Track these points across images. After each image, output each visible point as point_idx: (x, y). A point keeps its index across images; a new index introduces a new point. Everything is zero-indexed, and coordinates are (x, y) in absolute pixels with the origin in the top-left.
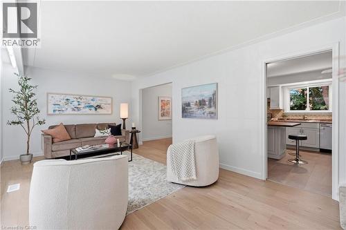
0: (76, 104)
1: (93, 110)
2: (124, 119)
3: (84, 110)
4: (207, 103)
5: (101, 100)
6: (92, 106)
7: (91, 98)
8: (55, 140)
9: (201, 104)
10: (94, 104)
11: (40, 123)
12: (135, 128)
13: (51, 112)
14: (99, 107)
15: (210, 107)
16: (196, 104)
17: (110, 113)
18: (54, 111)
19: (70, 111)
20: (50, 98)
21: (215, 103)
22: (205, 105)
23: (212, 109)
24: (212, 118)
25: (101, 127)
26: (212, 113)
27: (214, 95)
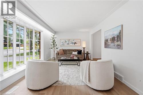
0: (68, 42)
1: (73, 45)
2: (84, 48)
3: (71, 44)
4: (116, 39)
5: (76, 41)
6: (73, 43)
7: (73, 40)
8: (59, 54)
9: (113, 39)
10: (74, 42)
11: (57, 48)
12: (88, 52)
13: (61, 45)
14: (75, 43)
15: (118, 41)
16: (110, 40)
17: (80, 45)
18: (62, 45)
19: (66, 45)
20: (61, 41)
21: (120, 39)
22: (115, 40)
23: (119, 43)
24: (118, 48)
25: (75, 51)
26: (119, 45)
27: (120, 33)
